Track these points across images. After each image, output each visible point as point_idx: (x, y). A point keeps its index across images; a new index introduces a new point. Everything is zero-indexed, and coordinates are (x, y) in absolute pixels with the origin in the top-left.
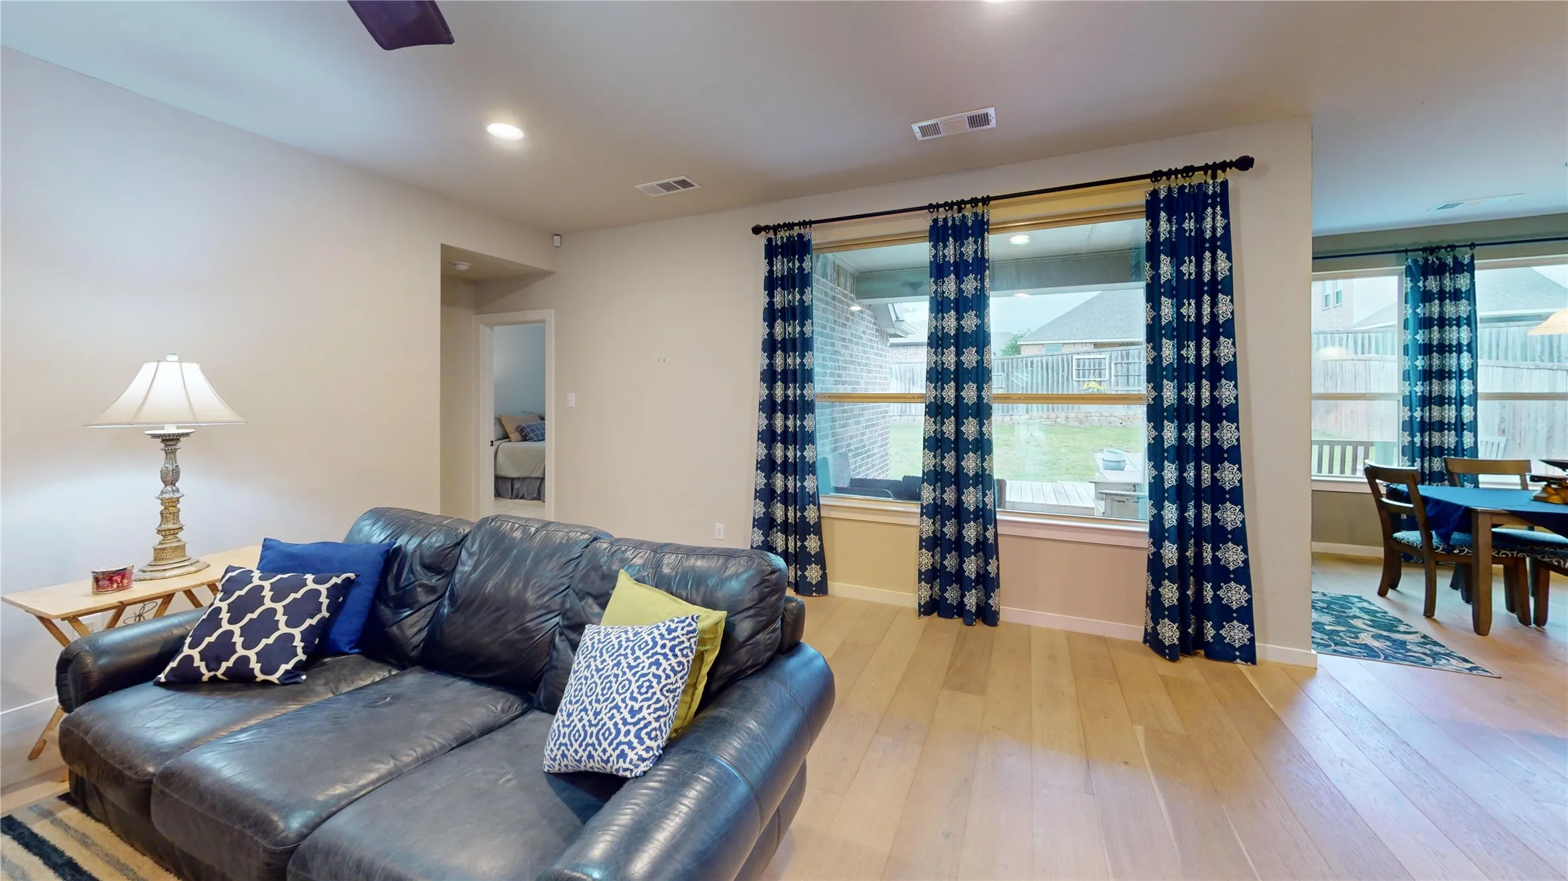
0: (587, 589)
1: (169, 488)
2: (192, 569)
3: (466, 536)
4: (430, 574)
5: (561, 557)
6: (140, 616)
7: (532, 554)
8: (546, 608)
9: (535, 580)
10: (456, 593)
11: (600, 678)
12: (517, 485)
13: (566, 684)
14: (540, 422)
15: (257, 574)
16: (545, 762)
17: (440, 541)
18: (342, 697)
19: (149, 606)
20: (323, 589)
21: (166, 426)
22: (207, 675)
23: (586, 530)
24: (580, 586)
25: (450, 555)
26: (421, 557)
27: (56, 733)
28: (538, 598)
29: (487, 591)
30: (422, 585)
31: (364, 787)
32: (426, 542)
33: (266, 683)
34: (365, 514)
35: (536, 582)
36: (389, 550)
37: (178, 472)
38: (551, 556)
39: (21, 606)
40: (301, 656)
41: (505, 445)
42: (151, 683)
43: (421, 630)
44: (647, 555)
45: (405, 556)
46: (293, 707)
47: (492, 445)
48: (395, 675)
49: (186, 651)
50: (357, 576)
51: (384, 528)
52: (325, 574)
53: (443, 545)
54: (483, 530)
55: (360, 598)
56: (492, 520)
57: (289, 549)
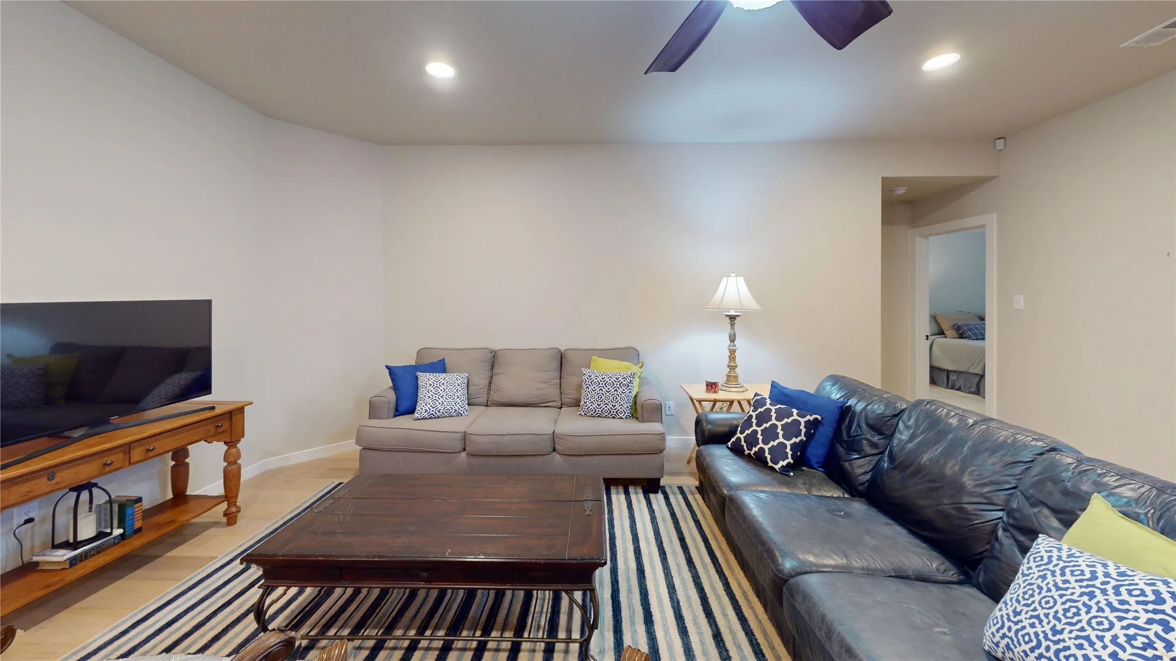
0: (1041, 497)
1: (732, 344)
2: (741, 390)
3: (903, 411)
4: (873, 433)
5: (1004, 455)
6: (721, 408)
7: (970, 443)
8: (986, 498)
9: (974, 468)
10: (894, 453)
11: (1024, 581)
12: (953, 377)
13: (1012, 581)
14: (979, 322)
15: (768, 401)
16: (984, 641)
17: (881, 409)
18: (812, 496)
19: (725, 404)
20: (802, 420)
21: (731, 311)
22: (747, 452)
23: (1040, 437)
24: (1031, 491)
25: (889, 423)
26: (866, 418)
27: (694, 455)
28: (977, 486)
29: (922, 462)
30: (867, 439)
31: (826, 566)
32: (869, 407)
33: (772, 469)
34: (827, 377)
35: (975, 470)
36: (843, 406)
37: (735, 336)
38: (993, 451)
39: (685, 390)
40: (790, 460)
41: (940, 340)
42: (725, 446)
43: (866, 473)
44: (1143, 490)
45: (854, 414)
46: (786, 490)
47: (927, 339)
48: (846, 498)
49: (738, 435)
50: (822, 419)
51: (840, 389)
52: (803, 412)
53: (883, 413)
54: (919, 409)
55: (825, 433)
56: (928, 403)
57: (784, 390)
